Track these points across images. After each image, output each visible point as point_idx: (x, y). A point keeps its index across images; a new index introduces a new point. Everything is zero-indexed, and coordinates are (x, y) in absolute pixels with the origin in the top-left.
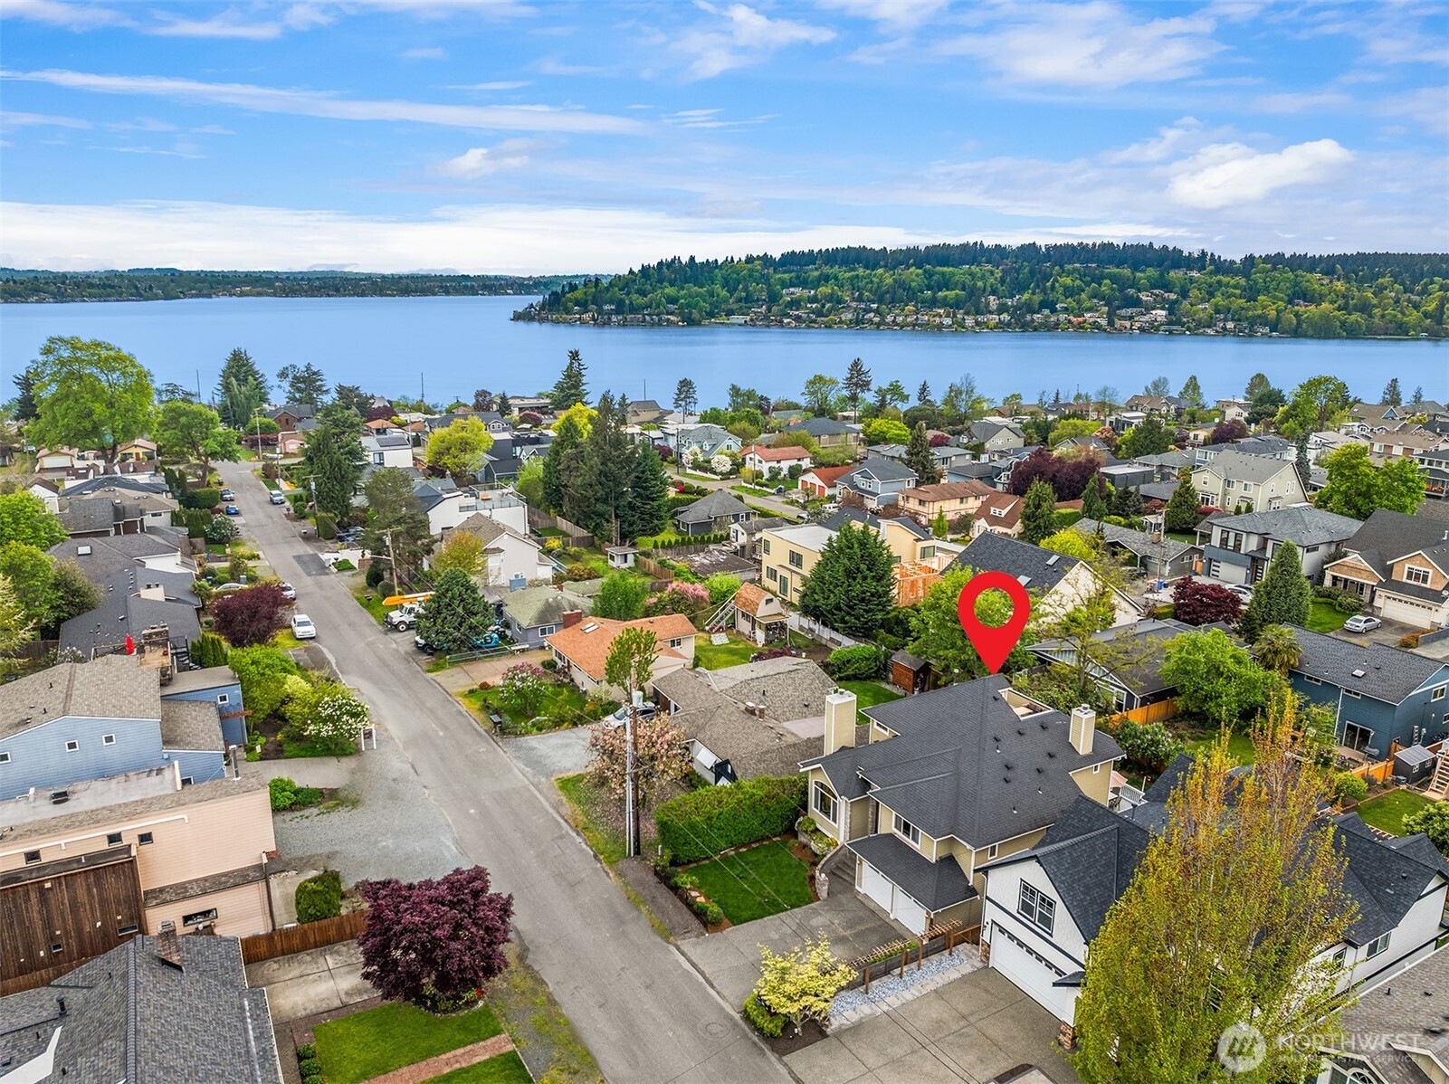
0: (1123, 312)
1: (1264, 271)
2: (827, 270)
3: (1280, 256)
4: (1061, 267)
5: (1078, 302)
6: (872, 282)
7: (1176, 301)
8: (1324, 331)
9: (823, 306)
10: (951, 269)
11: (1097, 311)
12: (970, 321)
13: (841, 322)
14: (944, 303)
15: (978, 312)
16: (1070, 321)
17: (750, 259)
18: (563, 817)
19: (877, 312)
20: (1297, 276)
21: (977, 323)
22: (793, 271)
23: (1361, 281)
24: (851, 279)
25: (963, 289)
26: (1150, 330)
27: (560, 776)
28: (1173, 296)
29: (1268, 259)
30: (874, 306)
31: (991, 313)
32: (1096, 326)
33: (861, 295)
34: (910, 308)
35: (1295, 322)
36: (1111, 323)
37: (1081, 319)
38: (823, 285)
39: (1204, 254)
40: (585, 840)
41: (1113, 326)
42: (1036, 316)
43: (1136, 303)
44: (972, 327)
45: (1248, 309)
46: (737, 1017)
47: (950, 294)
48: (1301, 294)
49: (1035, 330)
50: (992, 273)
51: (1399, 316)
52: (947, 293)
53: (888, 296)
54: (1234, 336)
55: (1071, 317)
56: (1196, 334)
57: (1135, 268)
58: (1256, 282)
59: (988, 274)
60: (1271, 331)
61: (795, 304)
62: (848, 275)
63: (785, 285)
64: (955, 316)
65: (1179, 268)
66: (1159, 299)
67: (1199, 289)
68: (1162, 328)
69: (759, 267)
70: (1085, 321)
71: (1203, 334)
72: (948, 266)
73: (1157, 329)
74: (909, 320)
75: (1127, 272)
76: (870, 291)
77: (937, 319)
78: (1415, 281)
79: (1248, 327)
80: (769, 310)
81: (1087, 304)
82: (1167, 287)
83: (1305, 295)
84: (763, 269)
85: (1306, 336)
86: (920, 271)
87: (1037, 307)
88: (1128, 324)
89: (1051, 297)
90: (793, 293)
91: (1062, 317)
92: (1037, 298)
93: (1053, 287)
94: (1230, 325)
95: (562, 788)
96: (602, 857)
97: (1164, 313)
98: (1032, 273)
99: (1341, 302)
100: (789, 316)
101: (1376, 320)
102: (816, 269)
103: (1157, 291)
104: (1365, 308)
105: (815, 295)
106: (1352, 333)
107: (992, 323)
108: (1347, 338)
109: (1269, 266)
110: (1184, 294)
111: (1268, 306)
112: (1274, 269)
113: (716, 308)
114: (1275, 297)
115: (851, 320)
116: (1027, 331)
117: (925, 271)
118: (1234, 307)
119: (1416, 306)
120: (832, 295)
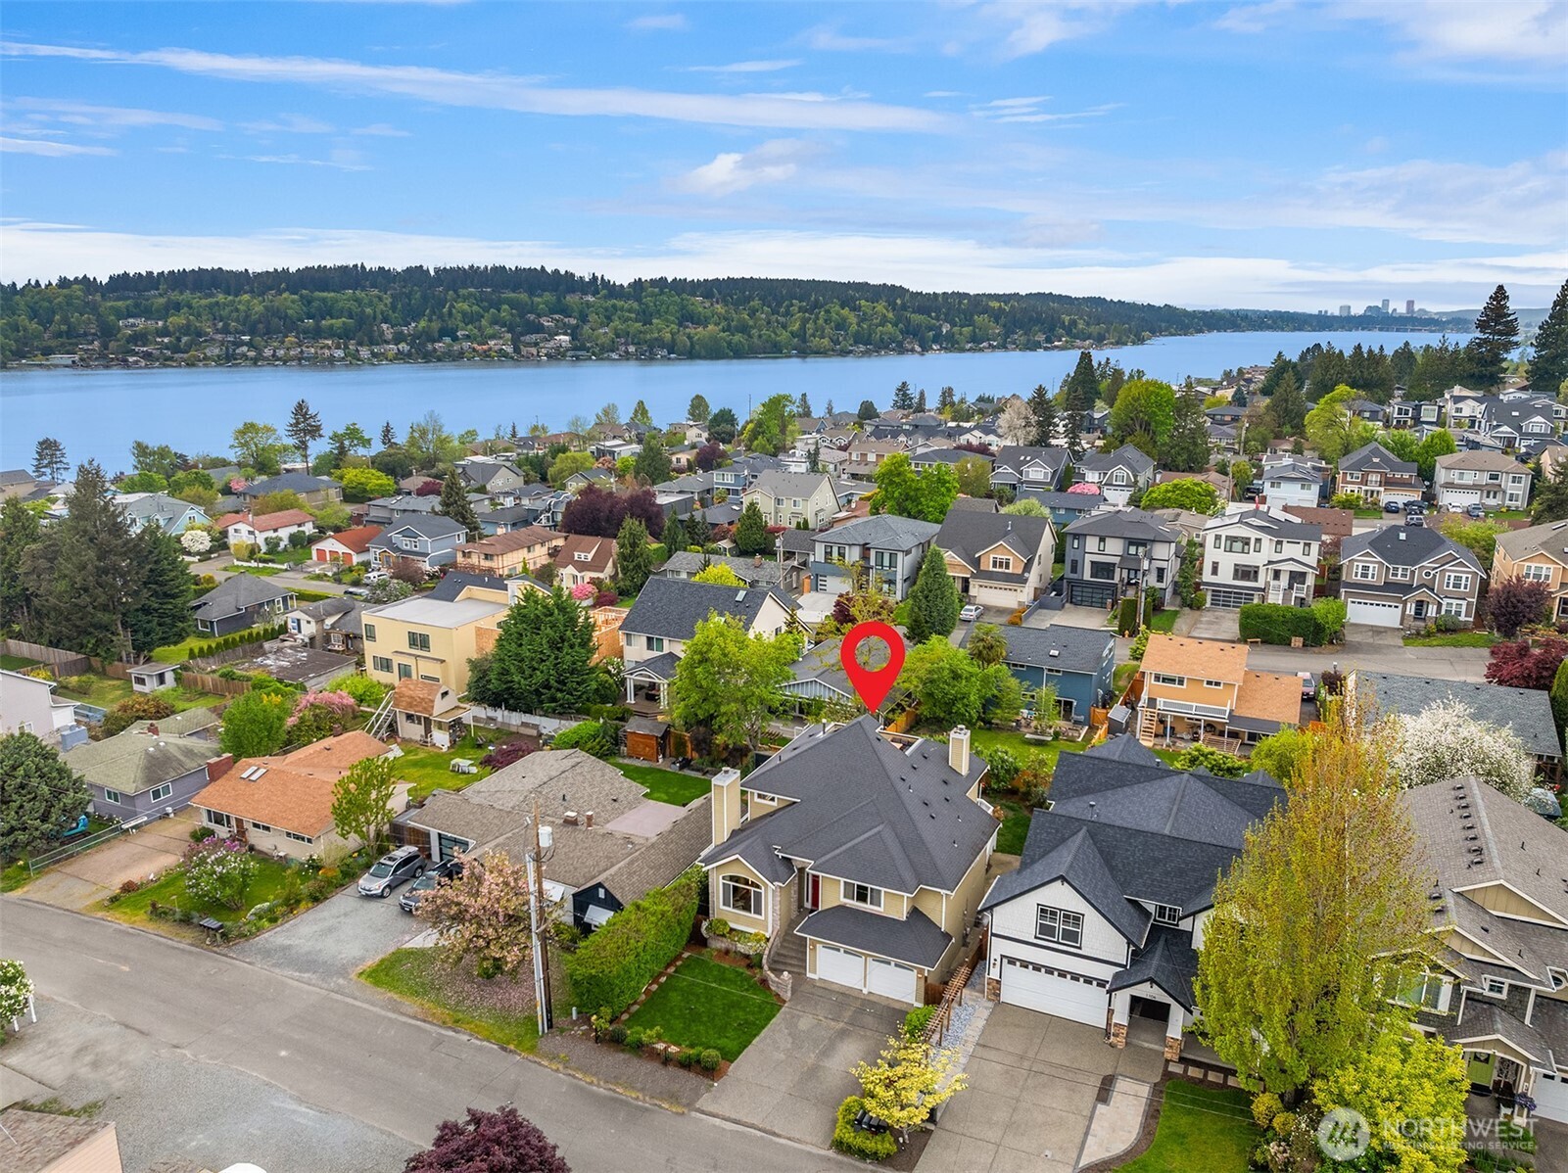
0: (527, 338)
1: (653, 295)
2: (175, 296)
3: (663, 280)
4: (456, 291)
5: (480, 329)
6: (237, 310)
7: (577, 326)
8: (714, 352)
9: (179, 339)
10: (332, 294)
11: (501, 338)
12: (364, 353)
13: (206, 358)
14: (331, 333)
15: (372, 342)
16: (474, 350)
17: (64, 283)
18: (415, 1017)
19: (250, 344)
20: (682, 300)
21: (374, 355)
22: (129, 298)
23: (736, 304)
24: (210, 307)
25: (351, 317)
26: (556, 356)
27: (359, 969)
28: (573, 321)
29: (653, 282)
30: (246, 338)
31: (387, 342)
32: (502, 354)
33: (226, 325)
34: (291, 339)
35: (689, 344)
36: (517, 350)
37: (485, 347)
38: (173, 315)
39: (595, 278)
40: (471, 1035)
41: (519, 353)
42: (437, 345)
43: (539, 329)
44: (369, 359)
45: (645, 333)
46: (831, 1153)
47: (337, 323)
48: (688, 318)
49: (439, 360)
50: (380, 299)
51: (773, 335)
52: (334, 321)
53: (261, 326)
54: (636, 359)
55: (475, 346)
56: (602, 359)
57: (531, 294)
58: (647, 306)
59: (375, 300)
60: (669, 354)
61: (140, 338)
62: (204, 302)
63: (120, 315)
64: (346, 347)
65: (574, 292)
66: (560, 324)
67: (597, 314)
68: (569, 353)
69: (79, 293)
70: (490, 349)
71: (609, 359)
72: (328, 291)
73: (564, 356)
74: (292, 353)
75: (523, 296)
76: (237, 320)
77: (327, 352)
78: (779, 305)
79: (648, 351)
80: (105, 346)
81: (489, 331)
82: (566, 311)
83: (692, 318)
84: (86, 296)
85: (700, 357)
86: (296, 297)
87: (436, 335)
88: (534, 351)
89: (450, 324)
90: (133, 325)
91: (466, 345)
92: (436, 325)
93: (450, 314)
94: (632, 349)
95: (377, 983)
96: (512, 1047)
97: (567, 338)
98: (425, 298)
99: (724, 324)
100: (136, 354)
101: (756, 340)
102: (161, 295)
103: (557, 316)
104: (744, 329)
105: (165, 327)
106: (738, 353)
107: (390, 354)
108: (734, 358)
109: (657, 290)
110: (584, 318)
111: (664, 329)
112: (662, 292)
113: (26, 345)
114: (667, 320)
115: (219, 356)
116: (431, 361)
117: (301, 296)
118: (632, 330)
119: (784, 327)
120: (188, 326)
